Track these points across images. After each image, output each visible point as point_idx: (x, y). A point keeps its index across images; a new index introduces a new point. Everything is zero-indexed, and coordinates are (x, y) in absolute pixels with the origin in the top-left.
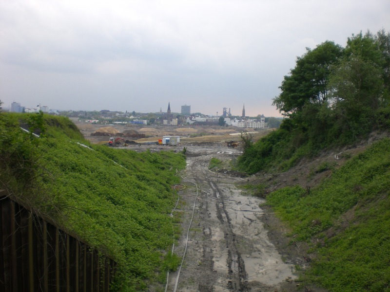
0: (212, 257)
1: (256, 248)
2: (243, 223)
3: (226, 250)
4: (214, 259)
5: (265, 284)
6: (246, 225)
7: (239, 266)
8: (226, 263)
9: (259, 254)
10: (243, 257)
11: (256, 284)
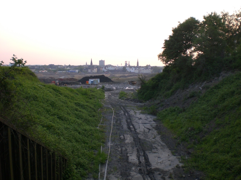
0: (127, 154)
1: (155, 147)
2: (144, 131)
3: (135, 149)
4: (128, 155)
5: (163, 170)
6: (146, 132)
7: (145, 159)
8: (136, 157)
9: (157, 150)
10: (147, 152)
11: (157, 170)
